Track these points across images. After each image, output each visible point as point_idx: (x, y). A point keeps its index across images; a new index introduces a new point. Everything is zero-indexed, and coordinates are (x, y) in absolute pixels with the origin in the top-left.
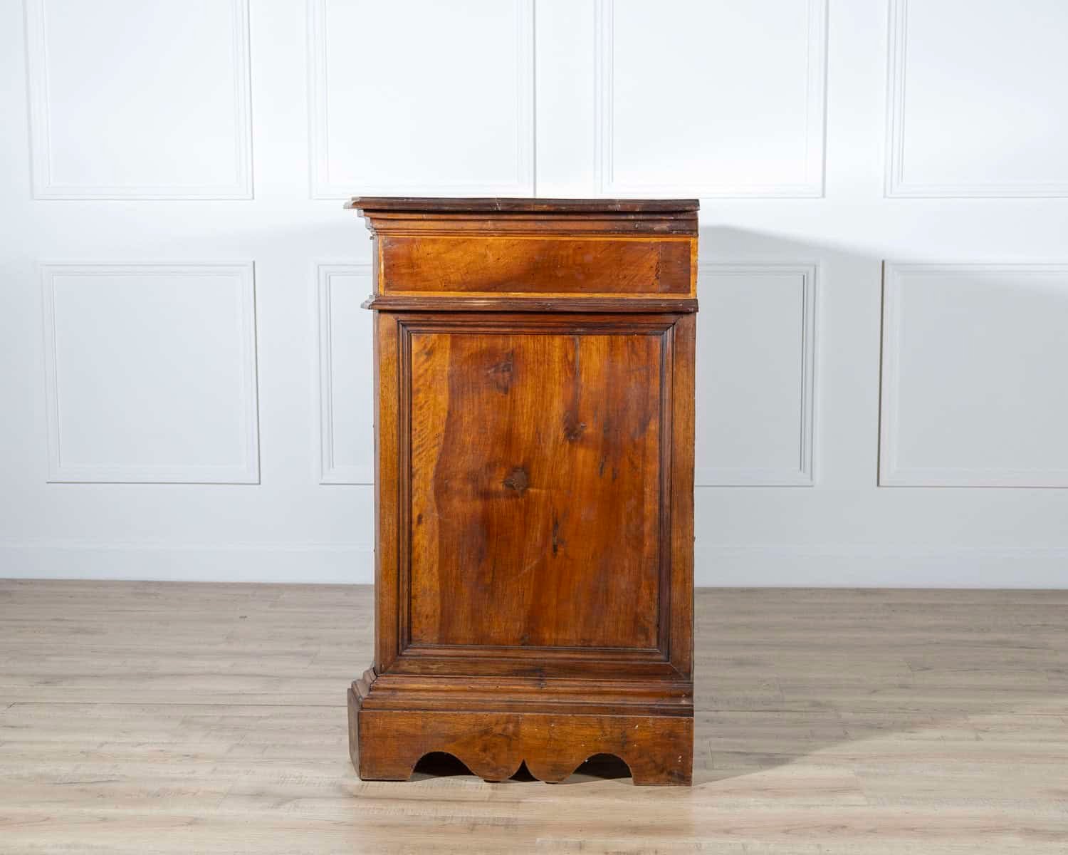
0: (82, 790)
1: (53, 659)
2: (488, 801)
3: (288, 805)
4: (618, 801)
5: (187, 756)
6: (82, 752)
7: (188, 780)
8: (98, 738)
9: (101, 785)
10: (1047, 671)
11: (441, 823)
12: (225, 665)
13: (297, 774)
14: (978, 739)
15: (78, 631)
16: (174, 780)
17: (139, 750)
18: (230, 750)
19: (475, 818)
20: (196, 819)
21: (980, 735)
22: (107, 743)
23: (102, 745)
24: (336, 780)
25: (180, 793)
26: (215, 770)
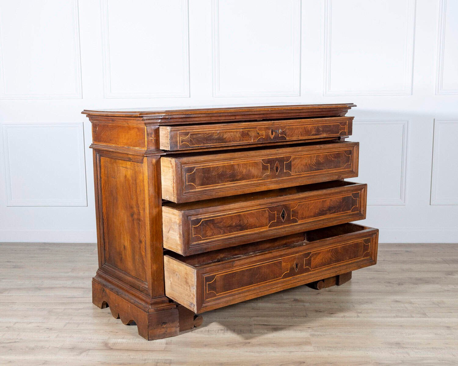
0: (3, 347)
1: (4, 280)
2: (163, 351)
3: (84, 354)
4: (215, 350)
5: (48, 329)
6: (7, 327)
7: (47, 341)
8: (15, 320)
9: (11, 344)
10: (385, 282)
11: (144, 362)
12: (69, 283)
13: (90, 338)
14: (358, 317)
15: (15, 267)
16: (41, 341)
17: (30, 326)
18: (65, 326)
19: (158, 359)
20: (46, 361)
21: (359, 315)
22: (17, 322)
23: (15, 323)
24: (105, 340)
25: (42, 347)
26: (58, 336)
